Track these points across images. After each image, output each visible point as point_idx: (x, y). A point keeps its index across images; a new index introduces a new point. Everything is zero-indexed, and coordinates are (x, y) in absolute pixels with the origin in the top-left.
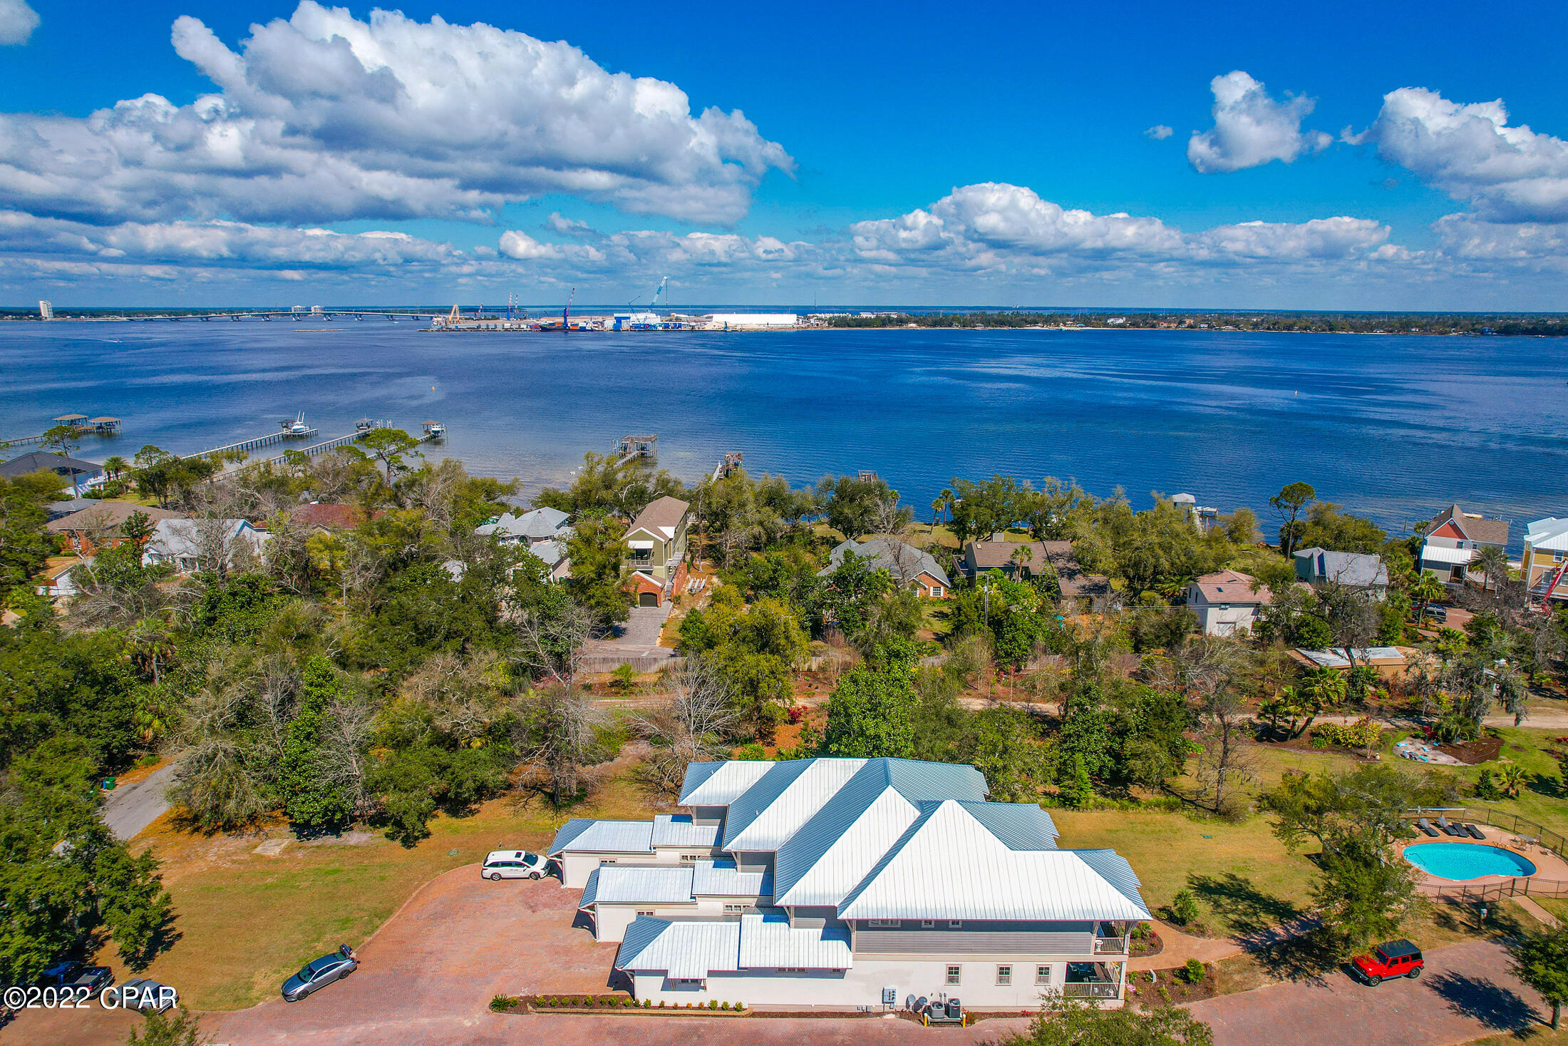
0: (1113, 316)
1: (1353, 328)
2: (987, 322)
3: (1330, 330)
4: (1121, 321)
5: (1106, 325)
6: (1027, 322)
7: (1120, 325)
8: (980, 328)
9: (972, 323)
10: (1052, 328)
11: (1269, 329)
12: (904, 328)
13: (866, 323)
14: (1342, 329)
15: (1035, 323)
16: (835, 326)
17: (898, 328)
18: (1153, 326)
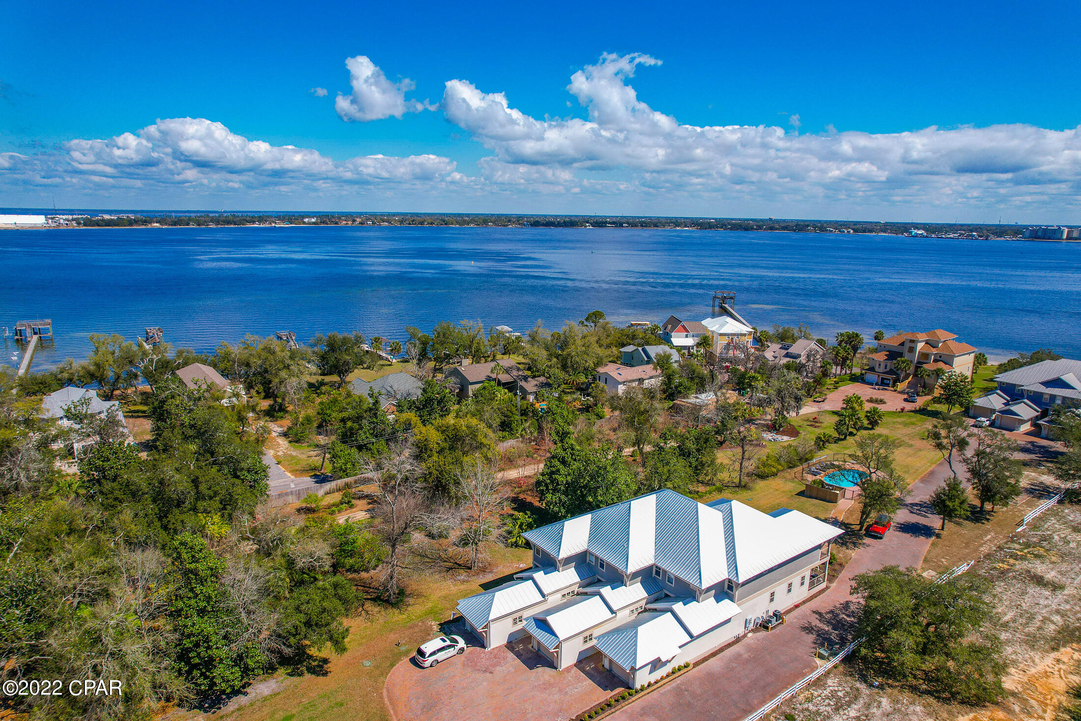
0: (309, 217)
1: (457, 223)
2: (217, 221)
3: (446, 224)
4: (313, 220)
5: (304, 223)
6: (247, 221)
7: (314, 223)
8: (212, 226)
9: (205, 223)
10: (267, 225)
11: (410, 224)
12: (149, 226)
13: (109, 223)
14: (452, 224)
15: (254, 222)
16: (85, 225)
17: (144, 227)
18: (336, 223)
